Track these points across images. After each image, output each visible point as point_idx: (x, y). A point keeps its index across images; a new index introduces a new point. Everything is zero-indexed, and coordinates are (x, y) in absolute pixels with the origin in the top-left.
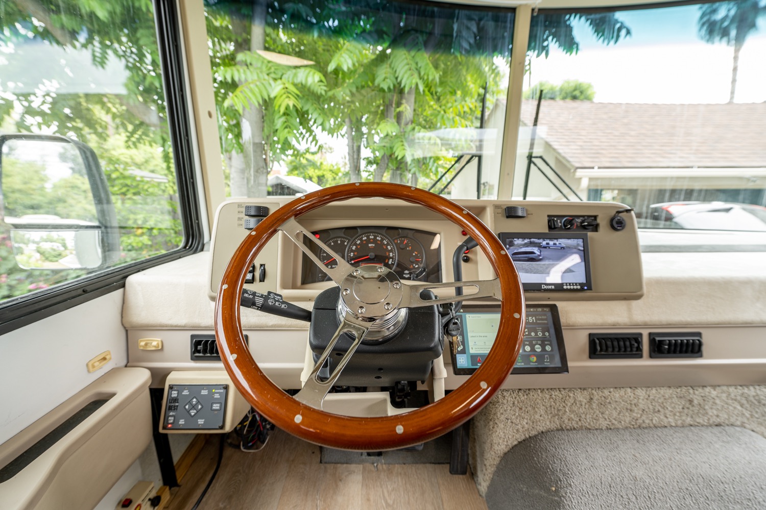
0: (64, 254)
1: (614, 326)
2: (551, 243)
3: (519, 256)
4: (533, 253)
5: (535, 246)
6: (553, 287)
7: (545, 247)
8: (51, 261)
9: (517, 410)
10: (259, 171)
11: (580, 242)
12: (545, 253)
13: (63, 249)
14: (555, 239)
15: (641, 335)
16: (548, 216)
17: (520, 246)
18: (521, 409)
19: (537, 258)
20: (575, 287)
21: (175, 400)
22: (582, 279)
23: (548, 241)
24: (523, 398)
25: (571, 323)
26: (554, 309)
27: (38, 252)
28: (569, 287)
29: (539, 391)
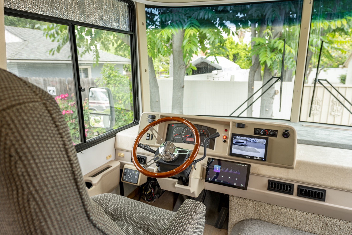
0: (100, 121)
1: (280, 178)
2: (252, 140)
3: (238, 143)
4: (243, 143)
5: (245, 140)
6: (249, 157)
7: (249, 141)
8: (97, 123)
9: (239, 206)
10: (180, 67)
11: (265, 140)
12: (248, 143)
13: (100, 119)
14: (254, 138)
15: (293, 185)
16: (255, 128)
17: (238, 139)
18: (241, 206)
19: (245, 145)
20: (259, 159)
21: (126, 173)
22: (263, 156)
23: (250, 139)
24: (241, 201)
25: (260, 173)
26: (249, 166)
27: (94, 119)
28: (256, 158)
29: (249, 200)
